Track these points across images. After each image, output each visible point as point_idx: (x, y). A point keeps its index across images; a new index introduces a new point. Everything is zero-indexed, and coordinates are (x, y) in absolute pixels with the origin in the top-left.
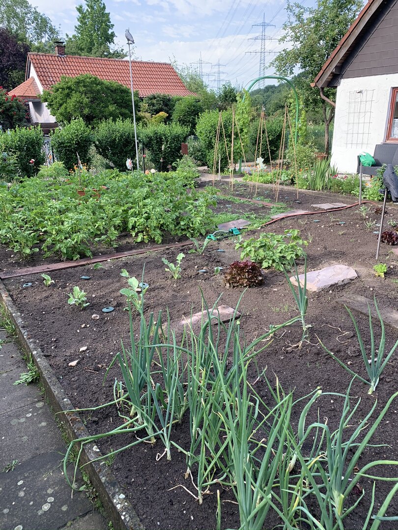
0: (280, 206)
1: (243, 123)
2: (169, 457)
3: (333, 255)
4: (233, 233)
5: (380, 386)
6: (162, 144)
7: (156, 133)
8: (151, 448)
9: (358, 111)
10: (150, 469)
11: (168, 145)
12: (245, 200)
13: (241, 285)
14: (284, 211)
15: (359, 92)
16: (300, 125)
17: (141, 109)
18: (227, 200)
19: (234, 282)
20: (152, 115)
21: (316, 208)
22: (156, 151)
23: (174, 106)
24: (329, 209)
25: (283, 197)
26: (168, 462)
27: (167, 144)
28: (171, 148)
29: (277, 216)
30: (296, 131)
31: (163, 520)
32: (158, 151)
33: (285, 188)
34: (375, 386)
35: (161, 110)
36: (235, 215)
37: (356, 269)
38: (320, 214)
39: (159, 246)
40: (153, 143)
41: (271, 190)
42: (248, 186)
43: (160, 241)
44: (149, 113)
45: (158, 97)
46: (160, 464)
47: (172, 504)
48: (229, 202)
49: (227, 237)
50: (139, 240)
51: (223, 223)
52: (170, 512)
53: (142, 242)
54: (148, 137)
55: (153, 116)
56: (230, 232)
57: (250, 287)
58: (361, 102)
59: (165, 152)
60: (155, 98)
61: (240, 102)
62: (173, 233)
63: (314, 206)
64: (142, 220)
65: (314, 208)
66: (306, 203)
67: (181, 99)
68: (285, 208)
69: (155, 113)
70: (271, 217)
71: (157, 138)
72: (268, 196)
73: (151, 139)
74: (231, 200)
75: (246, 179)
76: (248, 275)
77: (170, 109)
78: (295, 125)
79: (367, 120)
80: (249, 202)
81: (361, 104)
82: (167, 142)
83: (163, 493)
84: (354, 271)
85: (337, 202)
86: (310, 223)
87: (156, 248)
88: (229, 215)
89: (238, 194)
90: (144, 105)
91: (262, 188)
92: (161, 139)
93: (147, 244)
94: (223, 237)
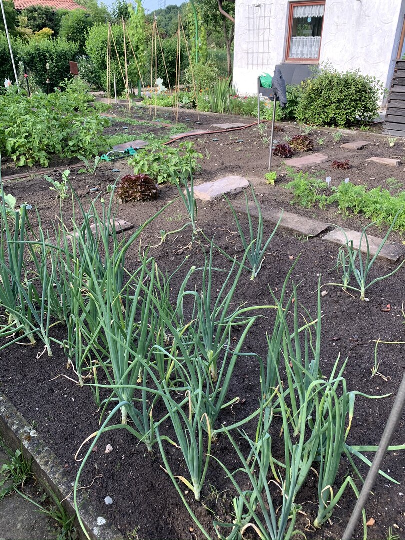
0: (180, 127)
1: (139, 38)
2: (50, 354)
3: (229, 169)
4: (129, 154)
5: (261, 273)
6: (46, 63)
7: (38, 50)
8: (32, 349)
9: (258, 28)
10: (30, 366)
11: (55, 64)
12: (144, 121)
13: (134, 199)
14: (184, 131)
15: (257, 7)
16: (200, 45)
17: (20, 24)
18: (124, 123)
19: (126, 197)
20: (34, 31)
21: (216, 128)
22: (41, 71)
23: (60, 21)
24: (229, 129)
25: (184, 119)
26: (49, 358)
27: (53, 63)
28: (58, 68)
29: (175, 137)
30: (197, 51)
31: (42, 406)
32: (44, 71)
33: (187, 111)
34: (257, 273)
35: (45, 26)
36: (131, 137)
37: (250, 180)
38: (220, 134)
39: (46, 169)
40: (36, 62)
41: (172, 112)
42: (148, 109)
43: (47, 165)
44: (31, 29)
45: (40, 9)
46: (41, 361)
47: (53, 392)
48: (126, 125)
49: (123, 158)
50: (22, 164)
51: (119, 144)
52: (51, 399)
53: (26, 166)
54: (28, 54)
55: (36, 32)
56: (126, 152)
57: (144, 201)
58: (260, 17)
59: (52, 72)
60: (36, 11)
61: (132, 14)
62: (62, 156)
63: (214, 126)
64: (23, 140)
65: (214, 128)
66: (206, 124)
67: (68, 13)
68: (185, 129)
69: (38, 30)
70: (170, 137)
71: (40, 56)
72: (169, 118)
73: (33, 57)
74: (128, 122)
75: (146, 103)
76: (141, 189)
77: (56, 26)
78: (195, 44)
79: (267, 38)
80: (149, 124)
81: (260, 20)
82: (53, 61)
83: (43, 384)
84: (247, 181)
85: (238, 123)
86: (210, 142)
87: (42, 171)
88: (126, 137)
89: (137, 117)
90: (23, 19)
91: (162, 111)
92: (45, 57)
93: (32, 168)
94: (118, 158)
